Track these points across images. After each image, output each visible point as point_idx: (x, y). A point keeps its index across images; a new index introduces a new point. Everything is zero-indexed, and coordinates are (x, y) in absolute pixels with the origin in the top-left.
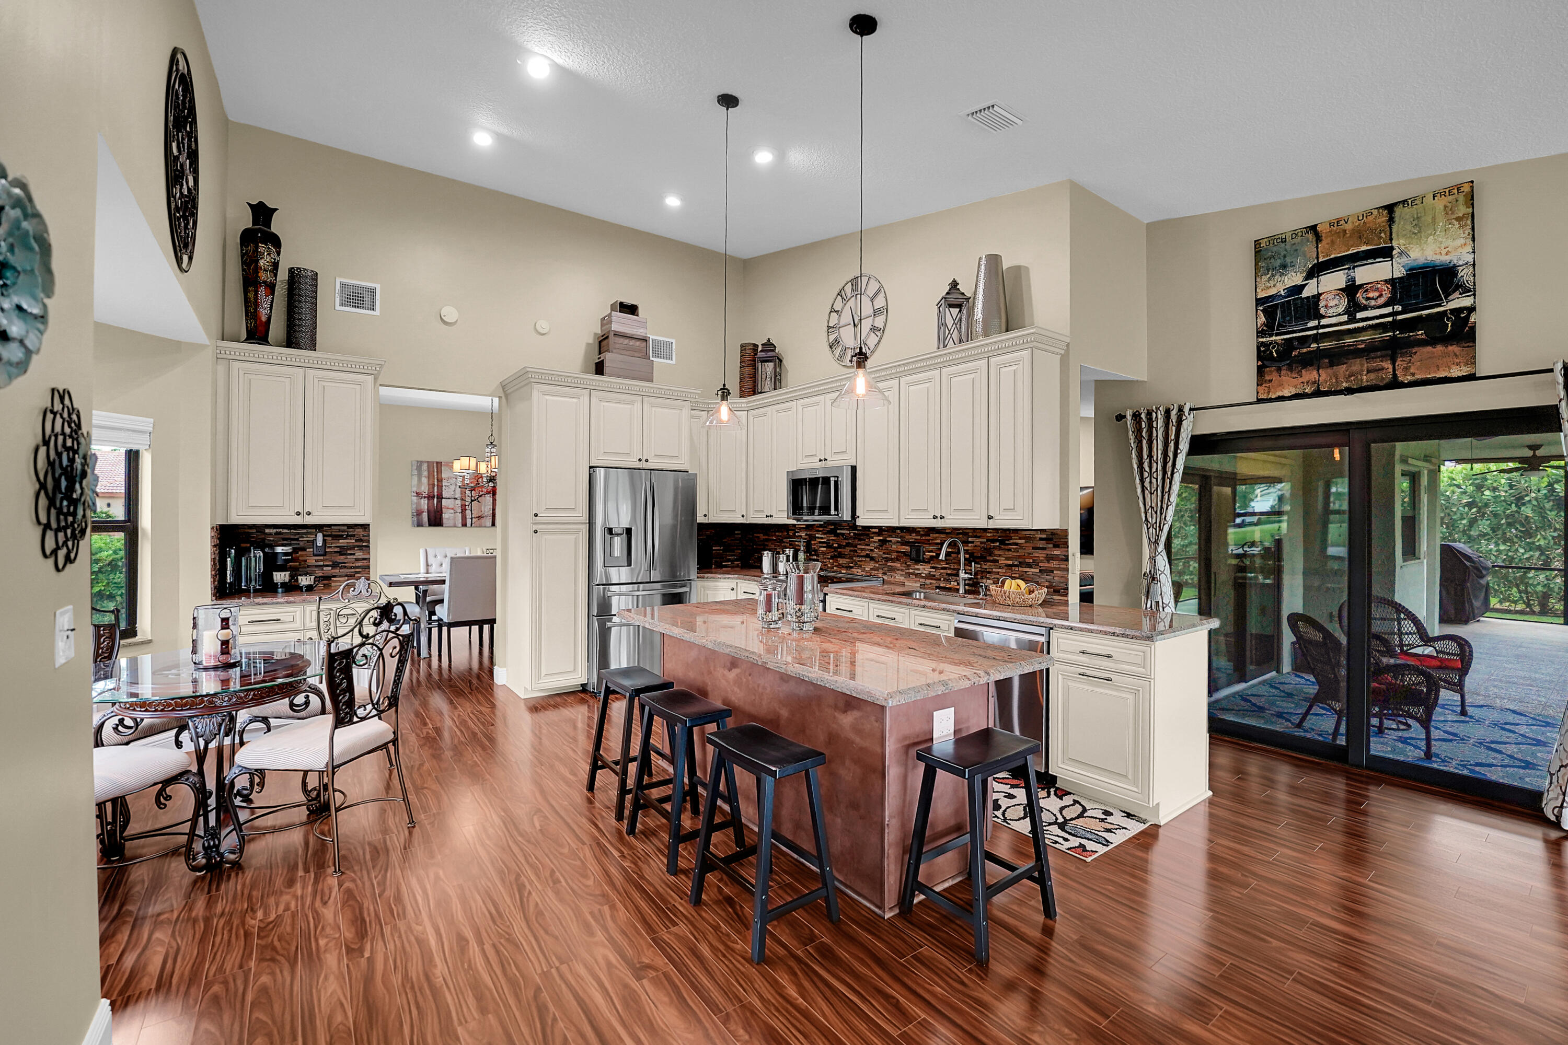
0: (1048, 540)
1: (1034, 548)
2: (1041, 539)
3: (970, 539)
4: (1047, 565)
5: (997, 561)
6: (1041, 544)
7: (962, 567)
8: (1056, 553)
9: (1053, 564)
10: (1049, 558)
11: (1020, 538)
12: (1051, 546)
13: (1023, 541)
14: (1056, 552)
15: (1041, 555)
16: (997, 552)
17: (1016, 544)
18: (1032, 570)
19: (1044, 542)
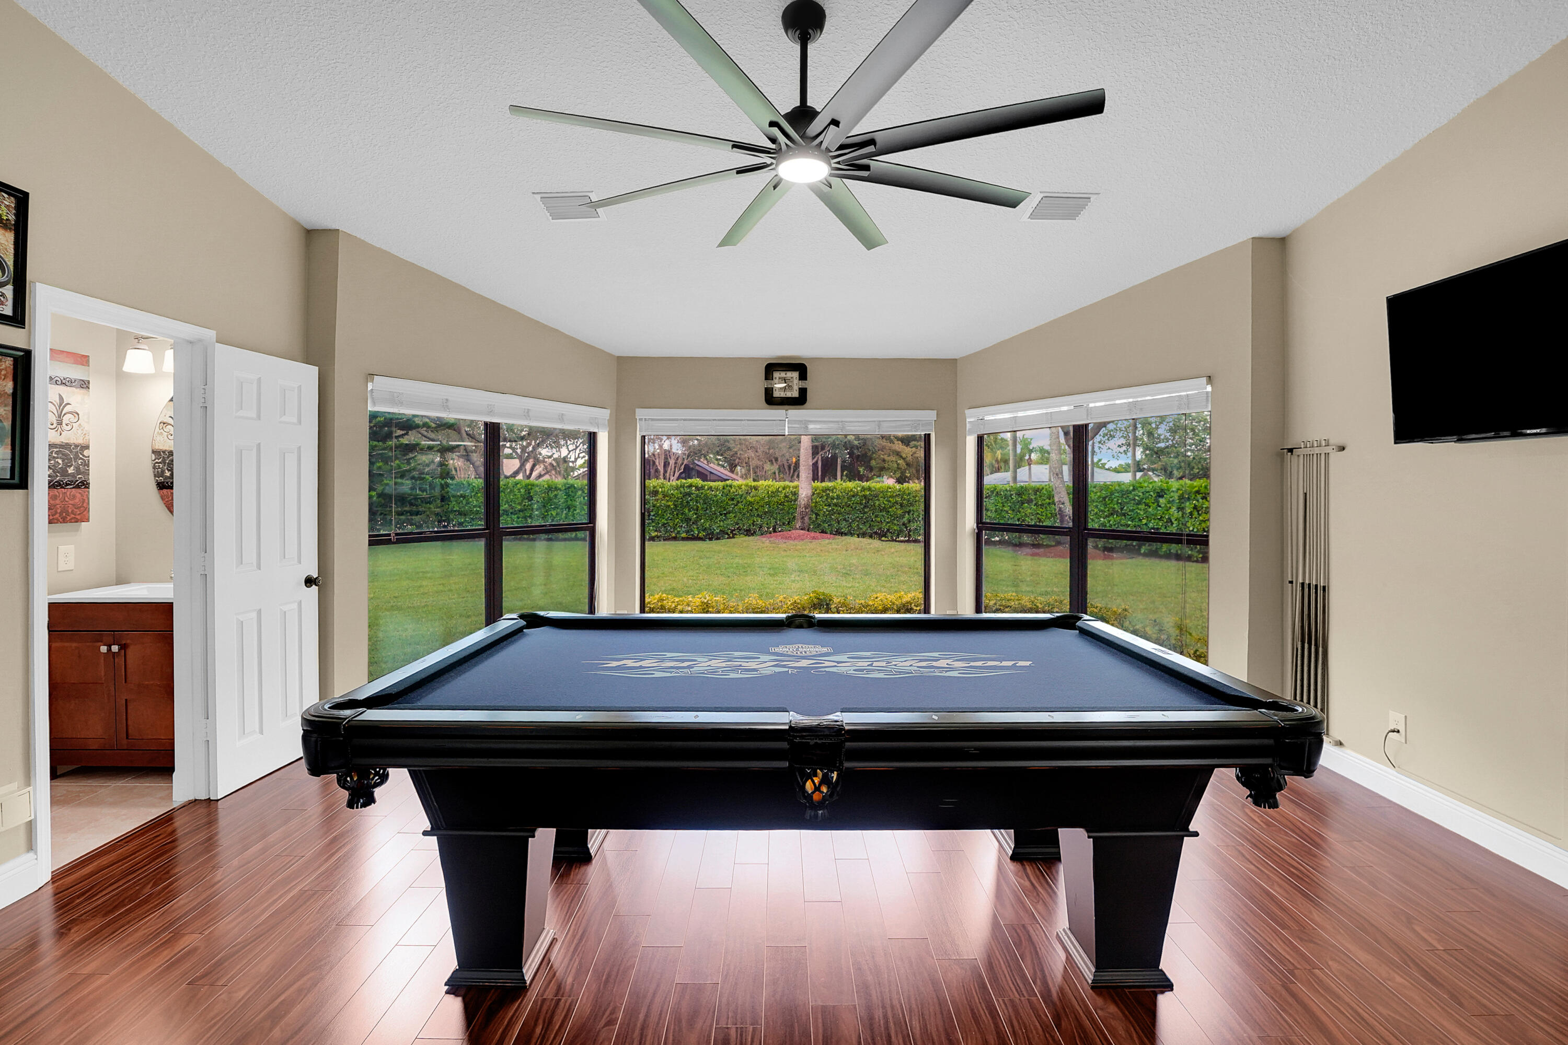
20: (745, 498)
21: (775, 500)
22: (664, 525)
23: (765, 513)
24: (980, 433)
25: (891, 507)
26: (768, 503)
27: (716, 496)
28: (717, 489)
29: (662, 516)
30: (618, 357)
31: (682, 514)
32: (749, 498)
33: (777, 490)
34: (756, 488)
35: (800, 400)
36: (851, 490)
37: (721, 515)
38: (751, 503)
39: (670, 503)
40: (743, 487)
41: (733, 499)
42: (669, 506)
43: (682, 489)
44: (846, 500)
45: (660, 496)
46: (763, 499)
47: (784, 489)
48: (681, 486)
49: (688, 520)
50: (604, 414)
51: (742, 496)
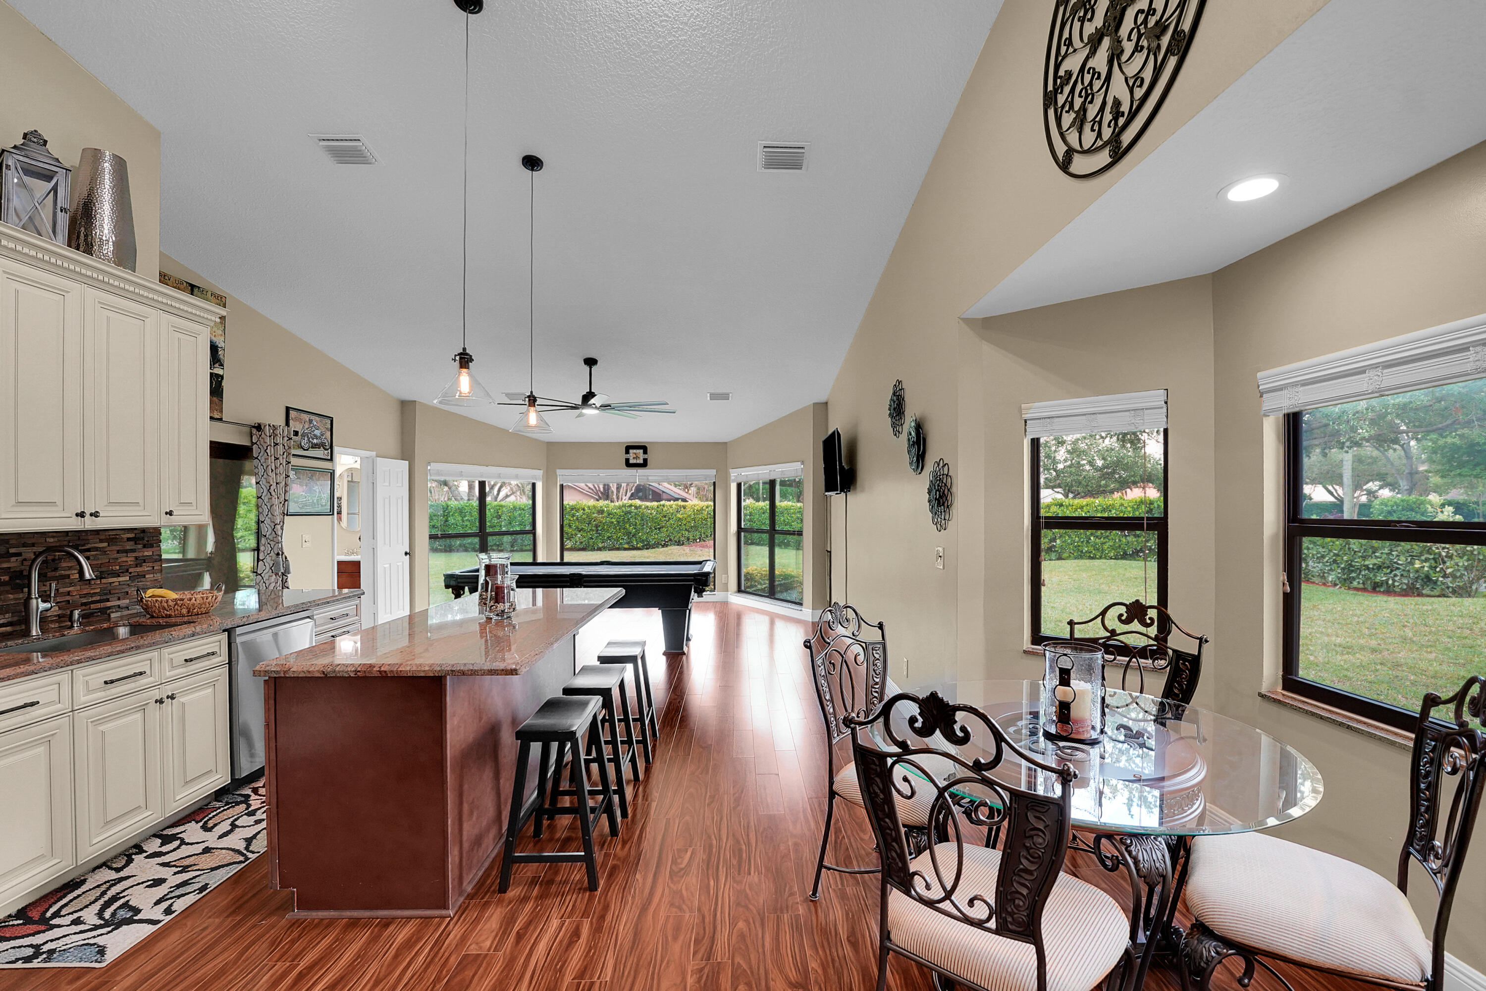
0: (135, 540)
1: (118, 552)
2: (129, 539)
3: (12, 551)
4: (139, 569)
5: (68, 576)
6: (129, 546)
7: (35, 592)
8: (146, 554)
9: (146, 567)
10: (140, 561)
11: (101, 541)
12: (140, 546)
13: (105, 544)
14: (148, 553)
15: (130, 559)
16: (64, 564)
17: (96, 549)
18: (121, 579)
19: (132, 543)
20: (676, 515)
21: (700, 517)
22: (609, 537)
23: (692, 527)
24: (739, 481)
25: (793, 522)
26: (694, 519)
27: (651, 514)
28: (653, 509)
29: (607, 531)
30: (547, 443)
31: (624, 528)
32: (679, 516)
33: (702, 509)
34: (684, 507)
35: (644, 464)
36: (762, 508)
37: (656, 529)
38: (680, 519)
39: (613, 520)
40: (674, 506)
41: (665, 517)
42: (613, 522)
43: (624, 509)
44: (757, 516)
45: (605, 514)
46: (689, 516)
47: (707, 507)
48: (623, 506)
49: (628, 533)
50: (540, 473)
51: (672, 514)
